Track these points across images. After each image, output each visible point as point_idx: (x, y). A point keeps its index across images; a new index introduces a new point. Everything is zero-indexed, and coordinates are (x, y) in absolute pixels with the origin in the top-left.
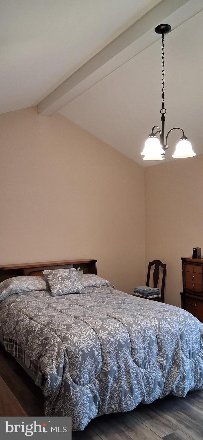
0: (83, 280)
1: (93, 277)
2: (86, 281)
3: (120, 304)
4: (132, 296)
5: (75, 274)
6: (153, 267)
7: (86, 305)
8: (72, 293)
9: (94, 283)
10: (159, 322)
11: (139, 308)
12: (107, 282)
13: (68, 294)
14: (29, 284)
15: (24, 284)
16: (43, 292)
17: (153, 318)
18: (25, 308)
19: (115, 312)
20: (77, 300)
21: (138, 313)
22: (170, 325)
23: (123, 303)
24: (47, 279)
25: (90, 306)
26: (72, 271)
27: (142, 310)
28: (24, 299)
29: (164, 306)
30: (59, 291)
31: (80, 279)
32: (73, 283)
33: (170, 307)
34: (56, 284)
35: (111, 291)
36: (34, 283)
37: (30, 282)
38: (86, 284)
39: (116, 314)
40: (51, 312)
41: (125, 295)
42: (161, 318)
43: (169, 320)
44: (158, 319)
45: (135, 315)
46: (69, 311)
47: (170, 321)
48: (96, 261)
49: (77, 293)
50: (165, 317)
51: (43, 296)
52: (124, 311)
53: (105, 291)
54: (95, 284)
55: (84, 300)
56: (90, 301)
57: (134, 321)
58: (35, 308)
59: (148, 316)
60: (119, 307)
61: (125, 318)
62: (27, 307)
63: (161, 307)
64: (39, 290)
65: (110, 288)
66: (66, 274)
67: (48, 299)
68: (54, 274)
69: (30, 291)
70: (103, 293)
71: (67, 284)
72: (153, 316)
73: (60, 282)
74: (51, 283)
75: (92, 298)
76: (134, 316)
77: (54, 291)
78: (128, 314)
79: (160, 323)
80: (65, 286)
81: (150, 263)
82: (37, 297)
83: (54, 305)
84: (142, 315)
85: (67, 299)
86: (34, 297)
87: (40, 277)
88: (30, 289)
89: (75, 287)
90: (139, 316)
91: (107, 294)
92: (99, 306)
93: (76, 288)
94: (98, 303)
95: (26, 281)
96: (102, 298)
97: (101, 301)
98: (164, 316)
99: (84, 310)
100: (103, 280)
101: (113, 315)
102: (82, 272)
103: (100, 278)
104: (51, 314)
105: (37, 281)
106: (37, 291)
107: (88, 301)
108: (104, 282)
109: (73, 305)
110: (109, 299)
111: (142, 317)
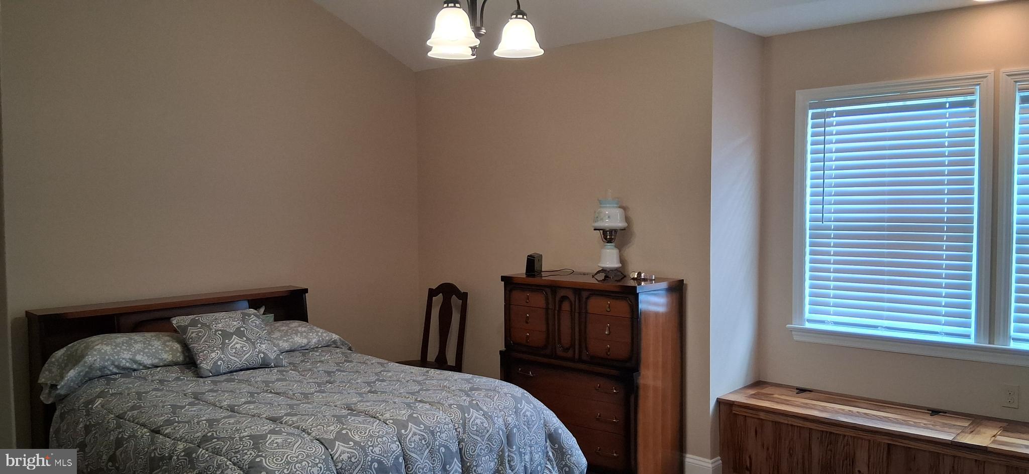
0: (277, 334)
1: (300, 329)
2: (285, 339)
3: (372, 382)
4: (397, 364)
5: (257, 322)
6: (438, 299)
7: (291, 392)
8: (250, 366)
9: (305, 341)
10: (463, 413)
11: (417, 388)
12: (335, 337)
13: (241, 370)
14: (139, 352)
15: (125, 352)
16: (176, 368)
17: (450, 405)
18: (133, 408)
19: (365, 402)
20: (267, 383)
21: (417, 398)
22: (485, 417)
23: (378, 380)
24: (184, 336)
25: (301, 394)
26: (249, 315)
27: (424, 392)
28: (129, 388)
29: (470, 379)
30: (219, 363)
31: (269, 333)
32: (253, 343)
33: (484, 382)
34: (209, 347)
35: (347, 357)
36: (149, 349)
37: (138, 346)
38: (286, 346)
39: (368, 404)
40: (208, 413)
41: (382, 364)
42: (467, 404)
43: (484, 408)
44: (462, 408)
45: (412, 403)
46: (252, 407)
47: (486, 410)
48: (306, 291)
49: (265, 365)
50: (474, 402)
51: (178, 379)
52: (384, 397)
53: (331, 359)
54: (306, 343)
55: (285, 380)
56: (299, 381)
57: (411, 416)
58: (163, 407)
59: (439, 403)
60: (370, 389)
61: (389, 410)
62: (140, 405)
63: (463, 382)
64: (165, 366)
65: (343, 350)
66: (235, 323)
67: (191, 385)
68: (203, 325)
69: (141, 367)
70: (328, 362)
71: (238, 346)
72: (451, 401)
73: (219, 342)
74: (195, 346)
75: (303, 376)
76: (409, 406)
77: (206, 366)
78: (395, 403)
79: (466, 415)
80: (234, 350)
81: (431, 290)
82: (161, 382)
83: (210, 397)
84: (426, 403)
85: (240, 381)
86: (152, 381)
87: (163, 333)
88: (140, 364)
89: (260, 352)
90: (419, 406)
91: (338, 364)
92: (323, 392)
93: (262, 356)
94: (319, 385)
95: (130, 345)
96: (329, 373)
97: (325, 379)
98: (473, 400)
99: (290, 402)
100: (325, 335)
101: (361, 407)
102: (271, 316)
103: (318, 329)
104: (207, 417)
105: (157, 344)
106: (157, 367)
107: (294, 382)
108: (327, 338)
109: (258, 394)
110: (344, 374)
111: (427, 406)
